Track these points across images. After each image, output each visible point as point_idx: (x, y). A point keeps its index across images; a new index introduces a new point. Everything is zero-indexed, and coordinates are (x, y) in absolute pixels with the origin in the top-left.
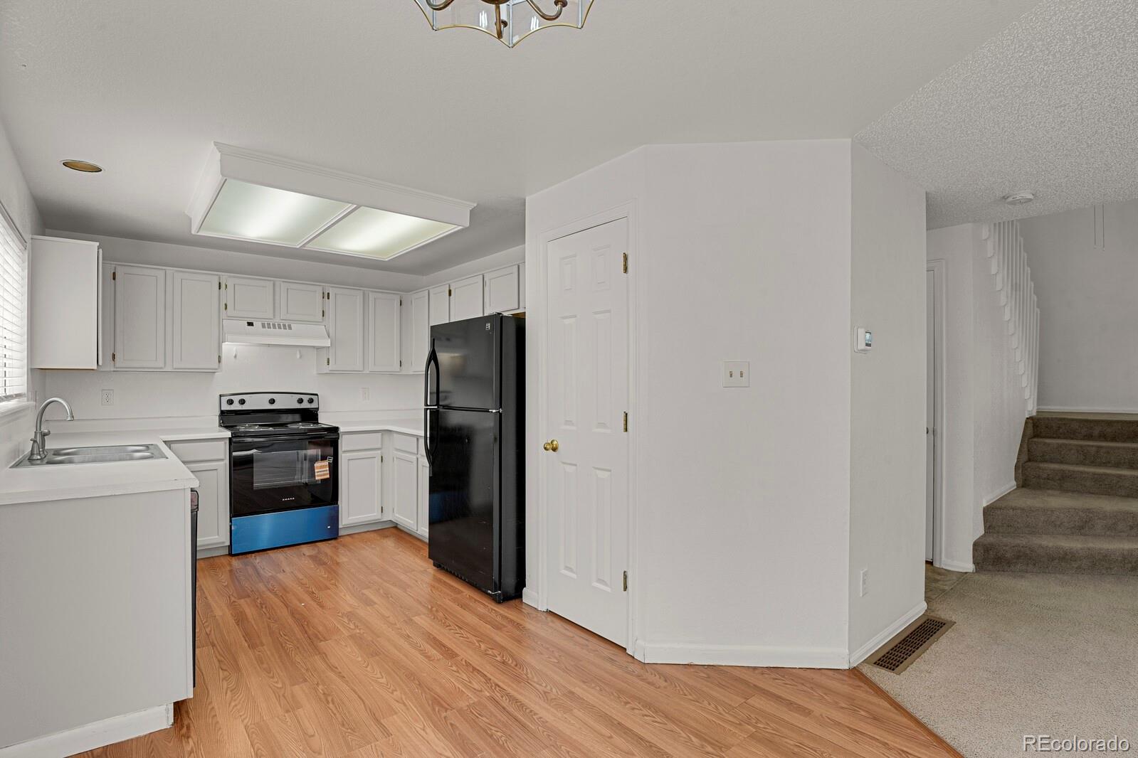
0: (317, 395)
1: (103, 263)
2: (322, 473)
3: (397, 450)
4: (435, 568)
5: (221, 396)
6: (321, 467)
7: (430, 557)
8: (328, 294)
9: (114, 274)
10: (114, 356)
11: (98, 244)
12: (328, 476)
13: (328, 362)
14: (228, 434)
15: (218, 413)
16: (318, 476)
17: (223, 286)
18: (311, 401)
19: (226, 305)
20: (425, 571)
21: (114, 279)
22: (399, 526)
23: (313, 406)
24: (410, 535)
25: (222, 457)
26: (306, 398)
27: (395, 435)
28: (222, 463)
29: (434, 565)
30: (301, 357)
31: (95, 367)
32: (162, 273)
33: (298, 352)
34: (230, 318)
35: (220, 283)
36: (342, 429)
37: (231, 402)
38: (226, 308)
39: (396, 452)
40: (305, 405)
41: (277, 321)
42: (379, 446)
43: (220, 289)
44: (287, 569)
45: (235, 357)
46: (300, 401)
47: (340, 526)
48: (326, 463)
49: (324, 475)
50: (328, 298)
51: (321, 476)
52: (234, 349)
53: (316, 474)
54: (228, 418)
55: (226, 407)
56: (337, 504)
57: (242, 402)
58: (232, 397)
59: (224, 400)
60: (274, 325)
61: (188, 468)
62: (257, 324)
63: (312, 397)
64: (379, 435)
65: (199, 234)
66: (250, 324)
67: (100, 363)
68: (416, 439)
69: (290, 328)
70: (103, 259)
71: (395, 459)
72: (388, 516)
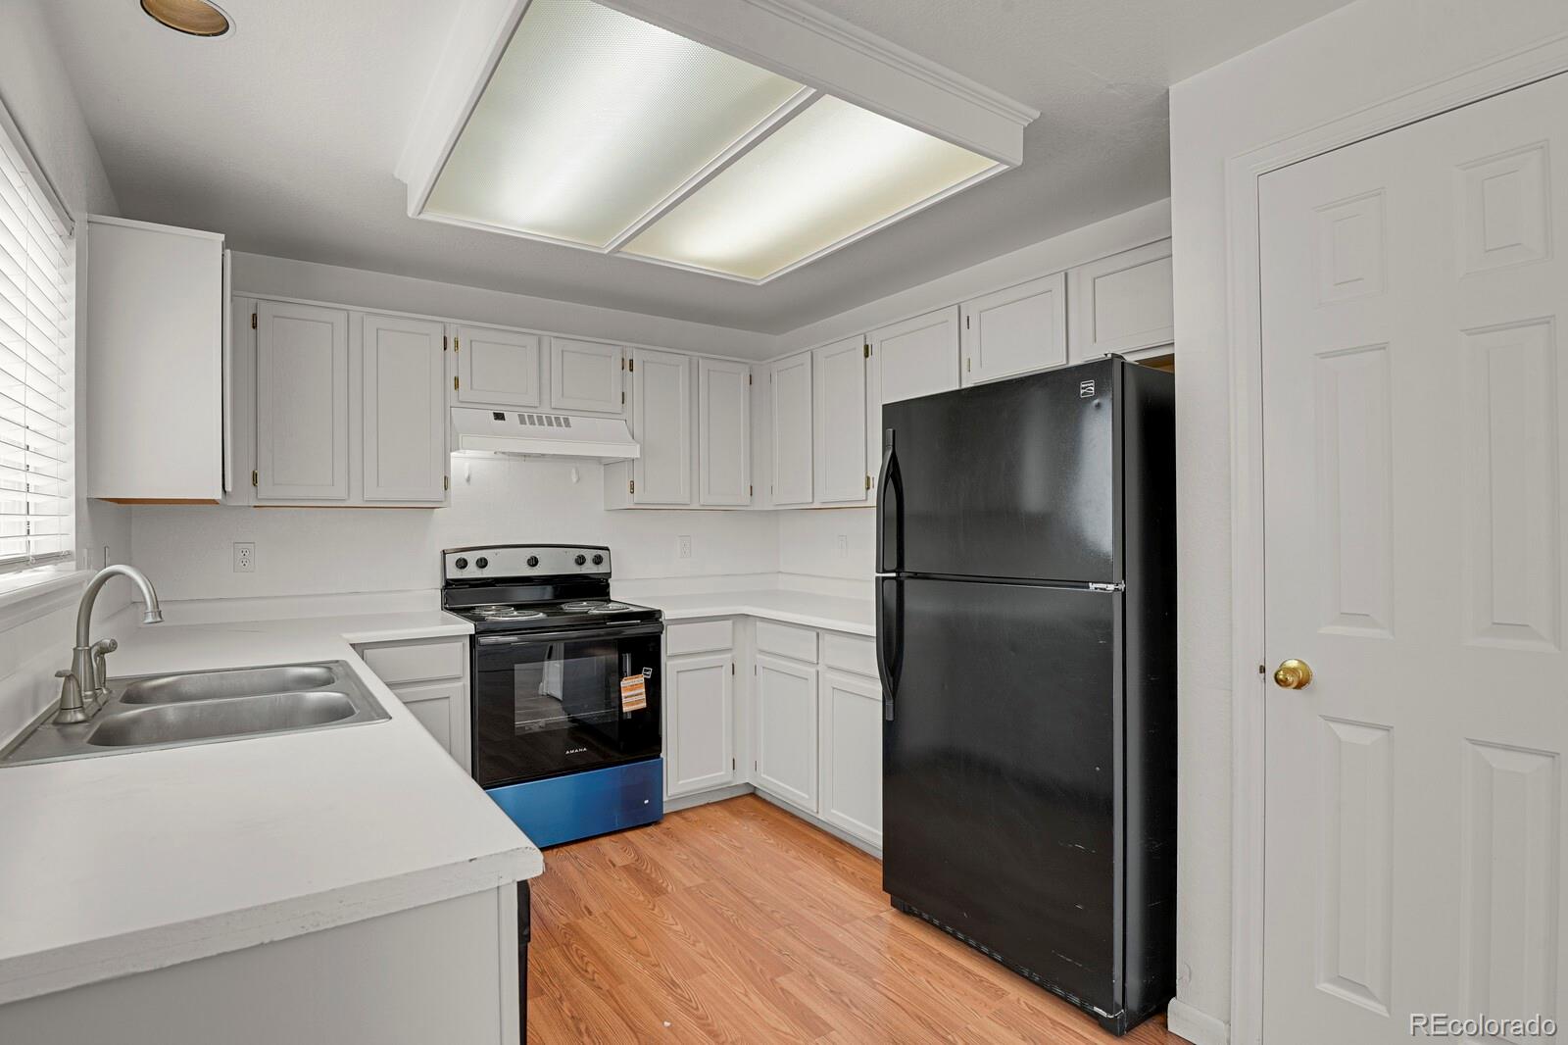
0: (607, 549)
1: (232, 296)
2: (634, 699)
3: (762, 652)
4: (894, 910)
5: (444, 553)
6: (633, 687)
7: (886, 888)
8: (631, 361)
9: (255, 316)
10: (255, 476)
11: (222, 237)
12: (644, 705)
13: (632, 488)
14: (469, 627)
15: (439, 584)
16: (628, 704)
17: (451, 345)
18: (598, 560)
19: (456, 380)
20: (877, 916)
21: (255, 326)
22: (760, 794)
23: (602, 569)
24: (793, 816)
25: (458, 673)
26: (589, 555)
27: (759, 624)
28: (459, 684)
29: (893, 904)
30: (578, 481)
31: (218, 495)
32: (343, 315)
33: (574, 471)
34: (465, 404)
35: (445, 338)
36: (667, 615)
37: (462, 564)
38: (457, 386)
39: (758, 656)
40: (589, 568)
41: (545, 410)
42: (728, 645)
43: (445, 349)
44: (594, 906)
45: (468, 480)
46: (581, 561)
47: (665, 799)
48: (640, 679)
49: (638, 702)
50: (631, 370)
51: (632, 704)
52: (467, 464)
53: (624, 701)
54: (459, 595)
55: (454, 573)
56: (659, 757)
57: (482, 563)
58: (464, 555)
59: (452, 559)
60: (540, 419)
61: (399, 697)
62: (511, 417)
63: (600, 552)
64: (729, 623)
65: (422, 217)
66: (499, 416)
67: (229, 488)
68: (815, 634)
69: (568, 424)
70: (234, 288)
71: (760, 670)
72: (745, 776)
